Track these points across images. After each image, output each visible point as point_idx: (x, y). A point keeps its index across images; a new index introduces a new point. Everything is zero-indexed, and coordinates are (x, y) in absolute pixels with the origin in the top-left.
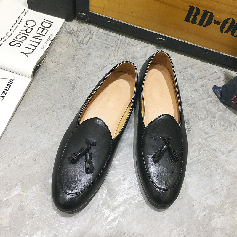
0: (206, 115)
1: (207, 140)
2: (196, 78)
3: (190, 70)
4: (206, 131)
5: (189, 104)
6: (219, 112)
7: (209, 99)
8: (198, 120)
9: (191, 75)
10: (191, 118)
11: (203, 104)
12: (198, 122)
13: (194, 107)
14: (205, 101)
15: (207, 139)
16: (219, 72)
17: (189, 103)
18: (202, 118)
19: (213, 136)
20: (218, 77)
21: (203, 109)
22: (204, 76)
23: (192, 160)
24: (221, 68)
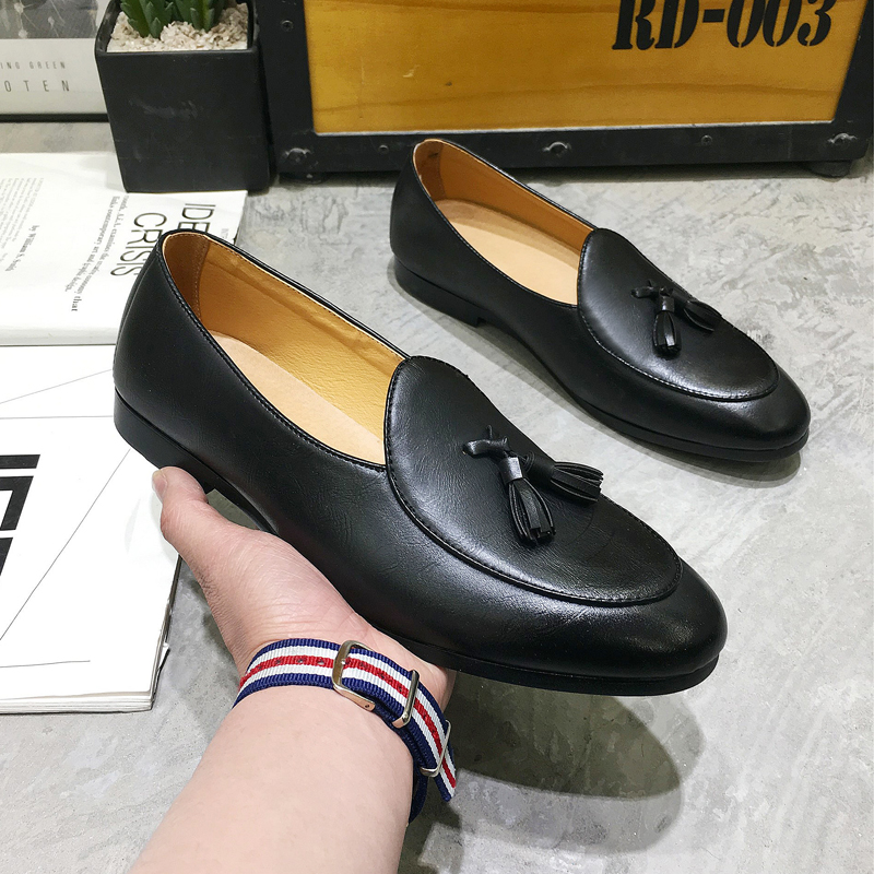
0: (794, 294)
1: (837, 349)
2: (707, 220)
3: (676, 207)
4: (819, 329)
5: (726, 283)
6: (827, 277)
7: (778, 256)
8: (779, 311)
9: (689, 218)
10: (754, 314)
11: (768, 270)
12: (782, 316)
13: (745, 286)
14: (770, 264)
15: (835, 346)
16: (766, 191)
17: (725, 279)
18: (786, 303)
19: (848, 335)
20: (769, 203)
21: (777, 283)
22: (729, 209)
23: (826, 411)
24: (766, 181)
